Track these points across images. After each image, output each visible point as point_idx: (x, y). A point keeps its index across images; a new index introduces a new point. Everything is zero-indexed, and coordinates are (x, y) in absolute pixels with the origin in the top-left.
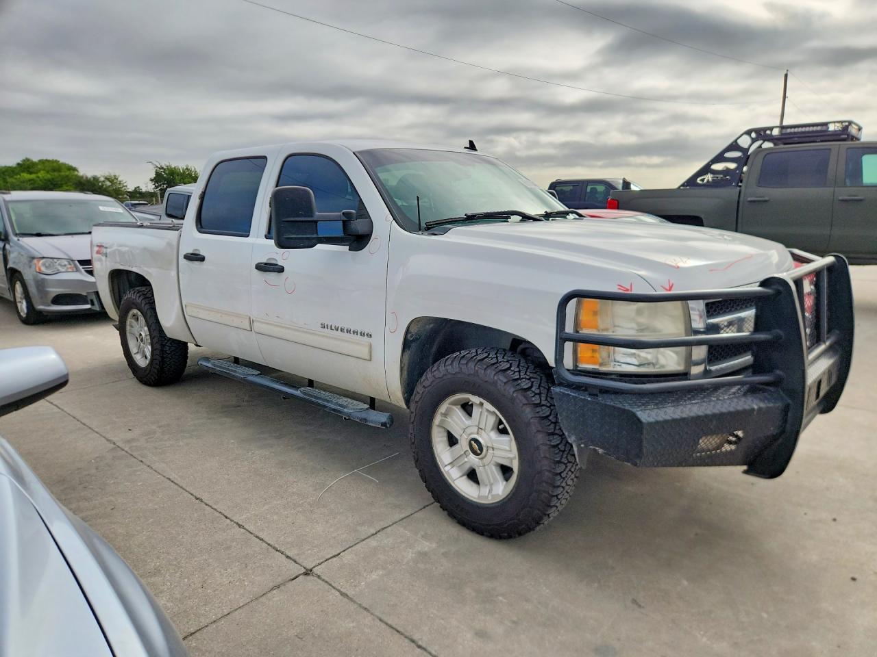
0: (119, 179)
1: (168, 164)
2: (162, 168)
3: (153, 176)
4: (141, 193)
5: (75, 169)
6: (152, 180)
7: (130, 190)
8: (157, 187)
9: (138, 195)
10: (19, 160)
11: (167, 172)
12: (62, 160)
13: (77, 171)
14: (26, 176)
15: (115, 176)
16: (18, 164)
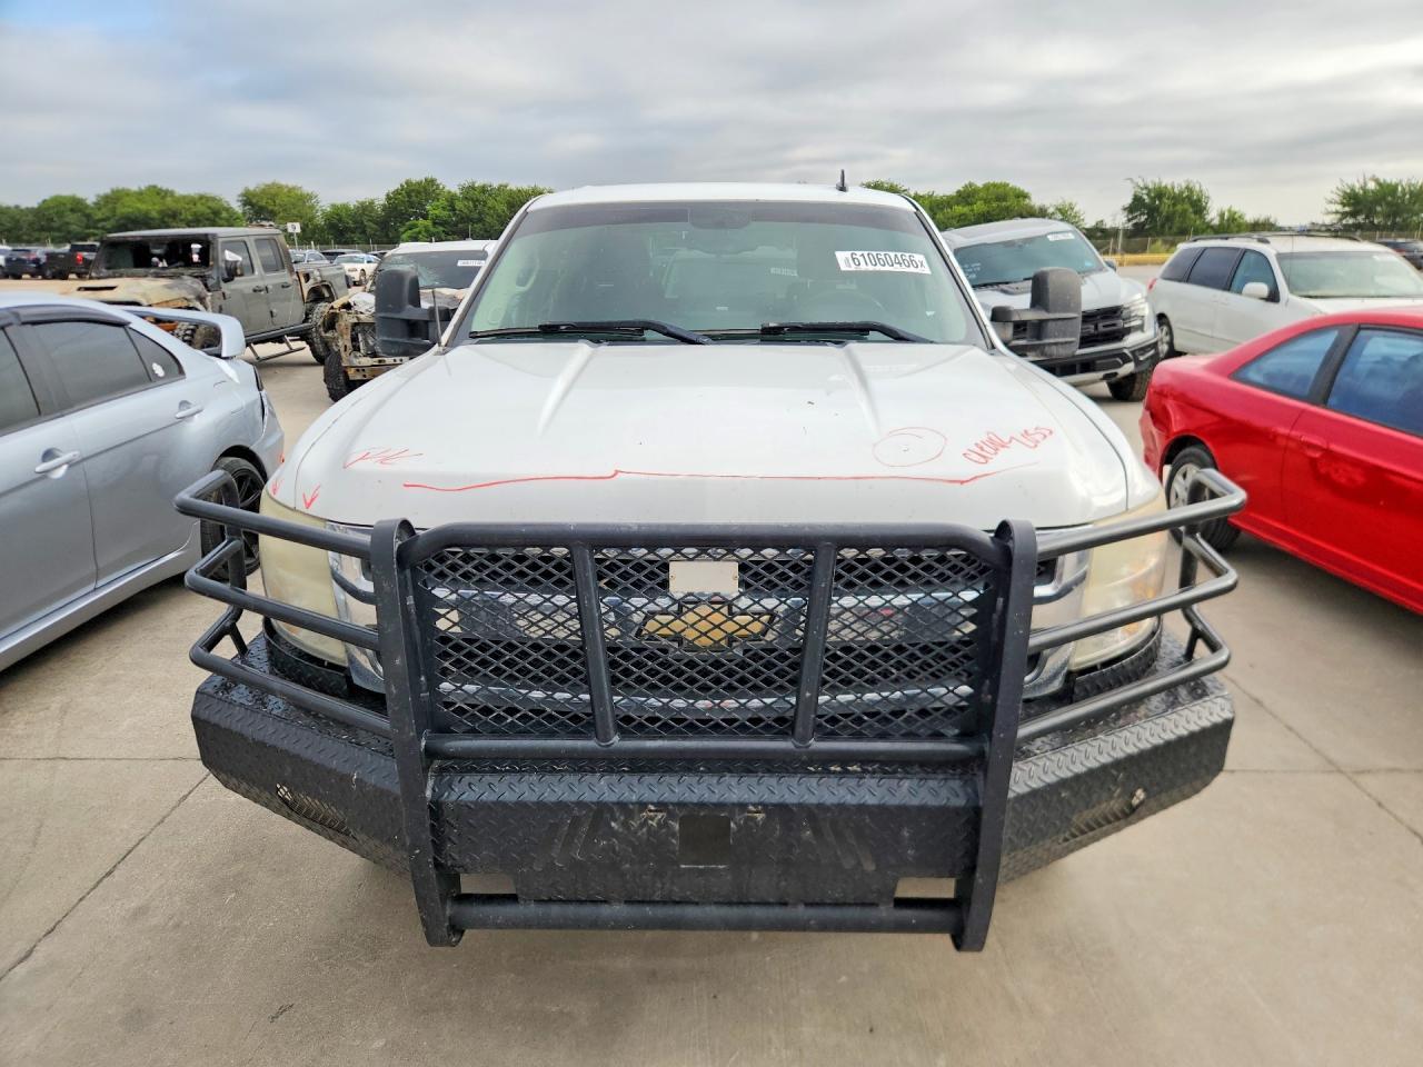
0: (1076, 209)
1: (1157, 181)
2: (1146, 188)
3: (1128, 201)
4: (1103, 231)
5: (1025, 196)
6: (1125, 209)
7: (1087, 226)
8: (1129, 220)
9: (1099, 234)
10: (960, 187)
11: (1153, 195)
12: (1012, 184)
13: (1029, 198)
14: (959, 209)
15: (1070, 204)
16: (958, 192)
